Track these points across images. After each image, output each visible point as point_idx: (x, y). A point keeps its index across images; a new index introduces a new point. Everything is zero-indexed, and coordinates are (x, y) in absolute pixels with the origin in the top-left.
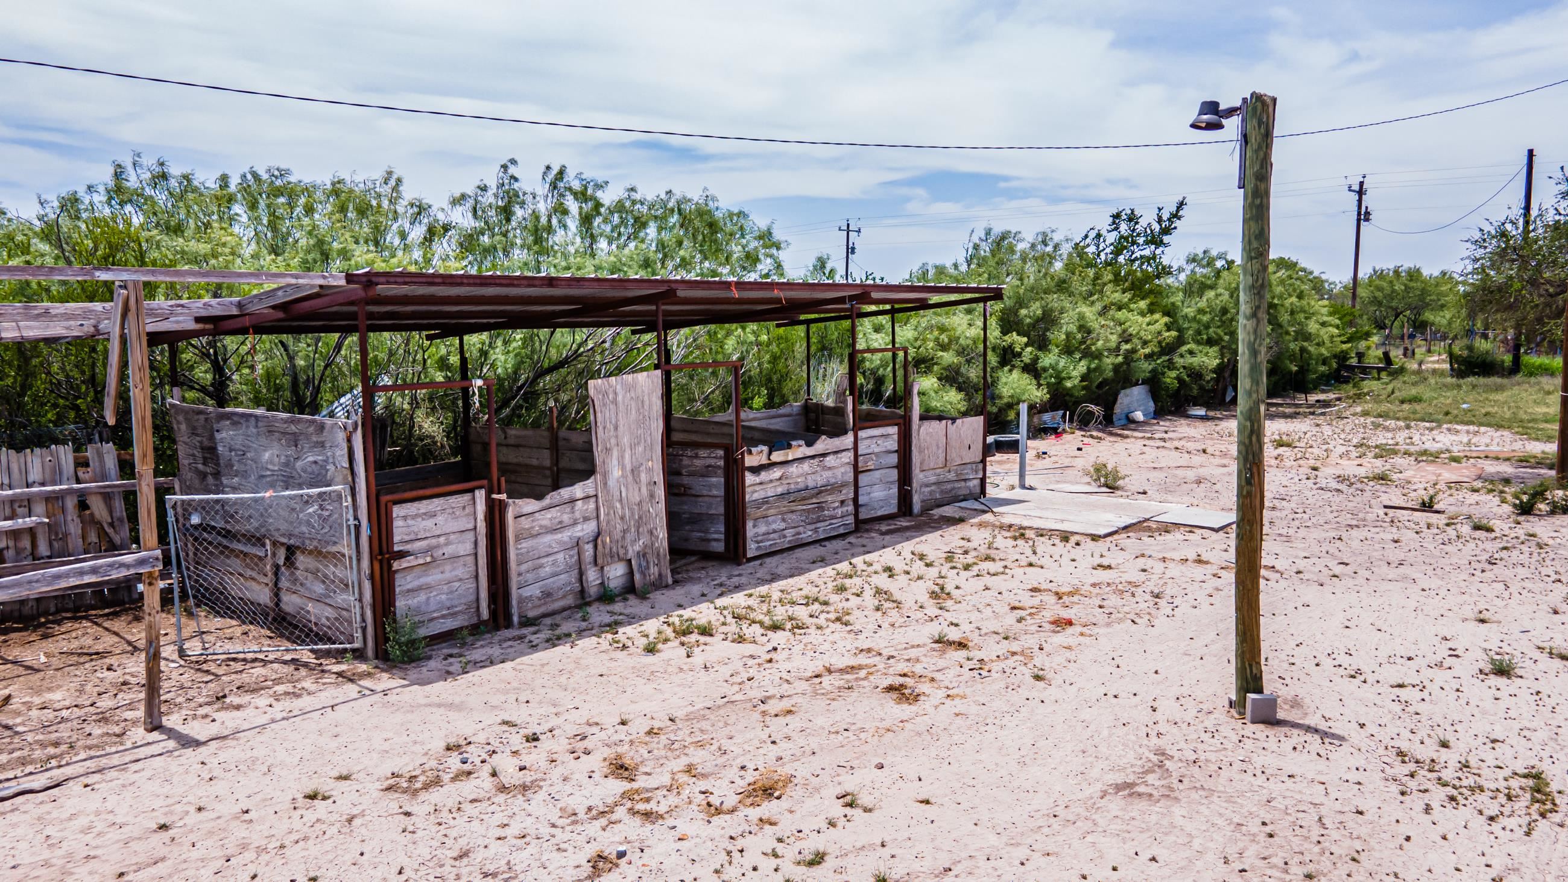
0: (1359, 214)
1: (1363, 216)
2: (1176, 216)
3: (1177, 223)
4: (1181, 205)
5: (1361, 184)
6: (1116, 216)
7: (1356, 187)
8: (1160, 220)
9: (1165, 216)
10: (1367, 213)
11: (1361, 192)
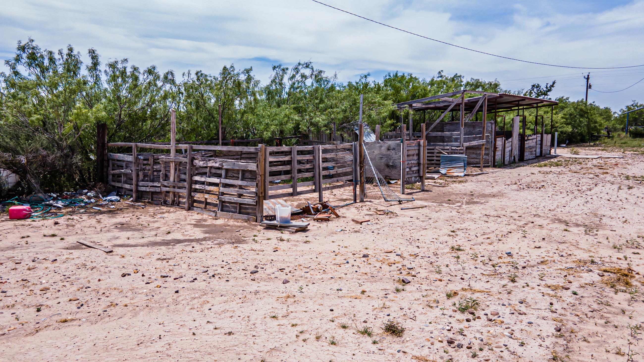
0: (587, 86)
1: (589, 87)
2: (552, 86)
3: (553, 88)
4: (554, 83)
5: (588, 76)
6: (533, 86)
7: (586, 77)
8: (547, 88)
9: (548, 86)
10: (590, 86)
11: (588, 79)
